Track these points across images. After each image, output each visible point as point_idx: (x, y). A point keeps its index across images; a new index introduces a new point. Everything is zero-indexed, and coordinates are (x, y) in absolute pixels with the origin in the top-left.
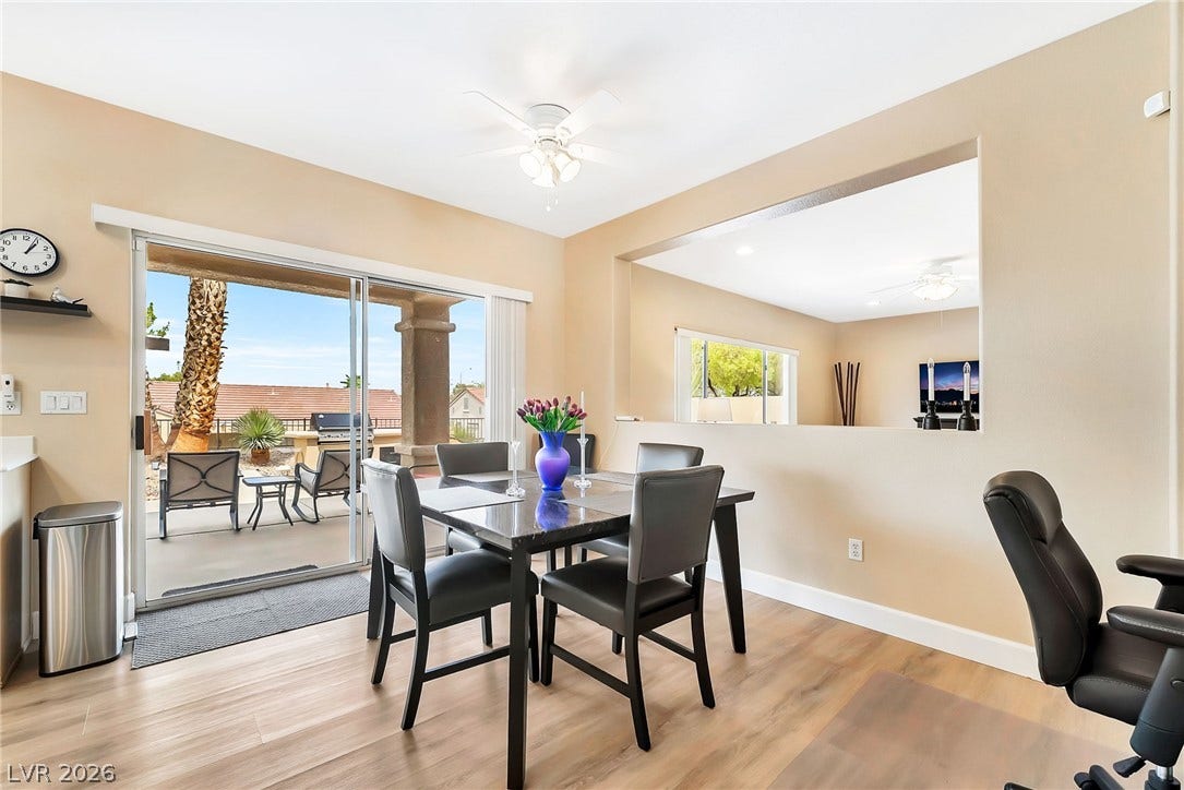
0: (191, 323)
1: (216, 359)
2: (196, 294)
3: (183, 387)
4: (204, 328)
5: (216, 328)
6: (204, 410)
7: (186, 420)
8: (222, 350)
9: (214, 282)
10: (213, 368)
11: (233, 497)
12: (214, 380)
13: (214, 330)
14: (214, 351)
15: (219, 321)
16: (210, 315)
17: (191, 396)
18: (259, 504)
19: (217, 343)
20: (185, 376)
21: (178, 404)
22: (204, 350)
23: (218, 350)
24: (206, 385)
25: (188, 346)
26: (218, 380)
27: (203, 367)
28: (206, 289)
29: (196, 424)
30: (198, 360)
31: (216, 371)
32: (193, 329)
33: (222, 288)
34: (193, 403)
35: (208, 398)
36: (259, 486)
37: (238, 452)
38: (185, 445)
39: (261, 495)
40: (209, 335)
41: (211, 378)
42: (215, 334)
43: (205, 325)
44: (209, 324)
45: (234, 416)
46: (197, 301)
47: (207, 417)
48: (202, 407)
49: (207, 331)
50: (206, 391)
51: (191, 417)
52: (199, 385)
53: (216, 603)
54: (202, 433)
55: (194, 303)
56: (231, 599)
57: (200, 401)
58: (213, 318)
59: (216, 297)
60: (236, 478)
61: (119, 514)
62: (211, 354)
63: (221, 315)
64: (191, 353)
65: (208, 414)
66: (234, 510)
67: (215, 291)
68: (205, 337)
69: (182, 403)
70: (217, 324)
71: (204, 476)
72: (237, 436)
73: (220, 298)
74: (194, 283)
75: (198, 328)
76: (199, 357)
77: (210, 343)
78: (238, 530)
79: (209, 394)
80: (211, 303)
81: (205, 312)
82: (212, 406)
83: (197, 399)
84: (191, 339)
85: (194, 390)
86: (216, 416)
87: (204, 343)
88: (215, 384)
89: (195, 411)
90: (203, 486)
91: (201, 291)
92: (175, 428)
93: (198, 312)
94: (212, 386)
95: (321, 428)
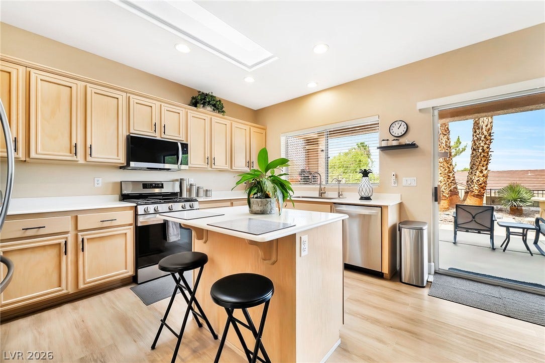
0: (474, 142)
1: (487, 159)
2: (477, 127)
3: (470, 173)
4: (480, 144)
5: (487, 142)
6: (481, 184)
7: (471, 189)
8: (490, 153)
9: (485, 118)
10: (485, 163)
11: (491, 230)
12: (486, 169)
13: (485, 144)
14: (486, 154)
15: (489, 138)
16: (483, 136)
17: (473, 178)
18: (508, 237)
19: (488, 150)
20: (471, 168)
21: (468, 181)
22: (480, 154)
23: (488, 153)
24: (481, 172)
25: (473, 153)
26: (488, 169)
27: (480, 163)
28: (481, 124)
29: (476, 191)
30: (477, 160)
31: (487, 164)
32: (475, 144)
33: (490, 121)
34: (475, 181)
35: (482, 179)
36: (508, 228)
37: (493, 207)
38: (471, 201)
39: (509, 234)
40: (483, 147)
41: (484, 168)
42: (487, 146)
43: (481, 142)
44: (483, 141)
45: (499, 188)
46: (477, 131)
47: (482, 188)
48: (479, 183)
49: (482, 144)
50: (481, 175)
51: (474, 188)
52: (478, 172)
53: (471, 283)
54: (480, 196)
55: (475, 132)
56: (479, 284)
57: (478, 180)
58: (485, 137)
59: (487, 126)
60: (492, 222)
61: (425, 228)
62: (484, 156)
63: (490, 135)
64: (474, 157)
65: (483, 187)
66: (492, 238)
67: (486, 124)
68: (481, 148)
69: (470, 181)
70: (487, 140)
71: (474, 218)
72: (501, 199)
73: (489, 126)
74: (476, 122)
75: (477, 144)
76: (478, 158)
77: (483, 150)
78: (494, 249)
79: (483, 176)
80: (484, 130)
81: (480, 135)
82: (485, 182)
83: (477, 179)
84: (474, 150)
85: (475, 175)
86: (488, 187)
87: (480, 151)
88: (487, 171)
89: (476, 185)
90: (474, 222)
91: (479, 125)
92: (467, 193)
93: (478, 136)
94: (485, 172)
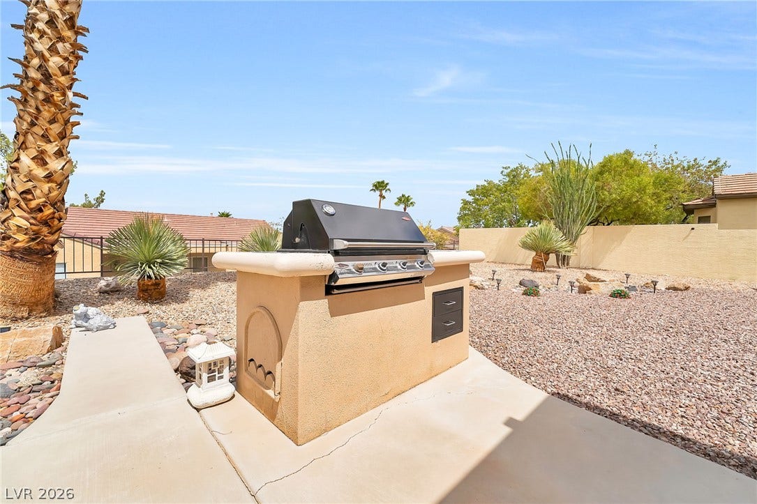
8: (73, 98)
10: (56, 129)
12: (60, 154)
13: (53, 50)
14: (57, 97)
19: (63, 80)
23: (66, 96)
31: (62, 136)
35: (46, 187)
41: (51, 148)
47: (46, 223)
62: (48, 99)
79: (49, 177)
82: (58, 204)
94: (55, 165)
95: (340, 245)
